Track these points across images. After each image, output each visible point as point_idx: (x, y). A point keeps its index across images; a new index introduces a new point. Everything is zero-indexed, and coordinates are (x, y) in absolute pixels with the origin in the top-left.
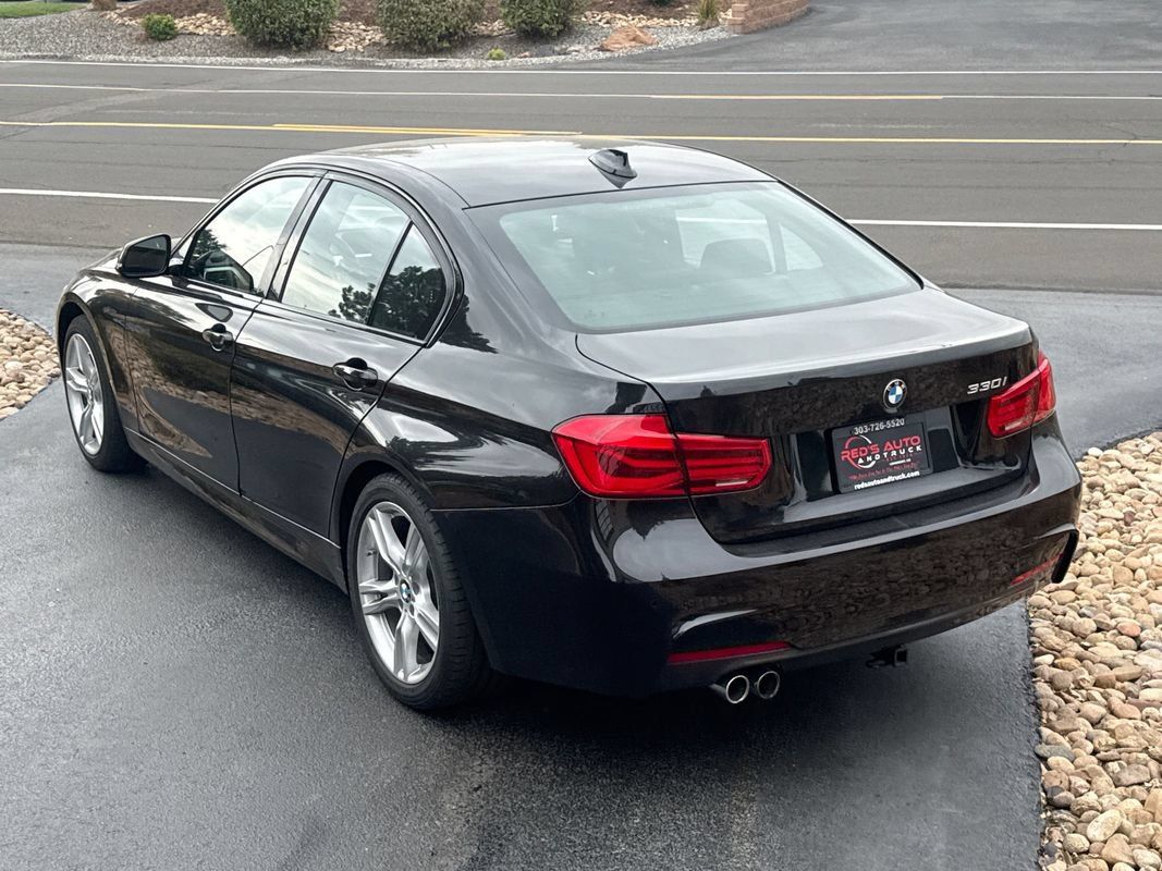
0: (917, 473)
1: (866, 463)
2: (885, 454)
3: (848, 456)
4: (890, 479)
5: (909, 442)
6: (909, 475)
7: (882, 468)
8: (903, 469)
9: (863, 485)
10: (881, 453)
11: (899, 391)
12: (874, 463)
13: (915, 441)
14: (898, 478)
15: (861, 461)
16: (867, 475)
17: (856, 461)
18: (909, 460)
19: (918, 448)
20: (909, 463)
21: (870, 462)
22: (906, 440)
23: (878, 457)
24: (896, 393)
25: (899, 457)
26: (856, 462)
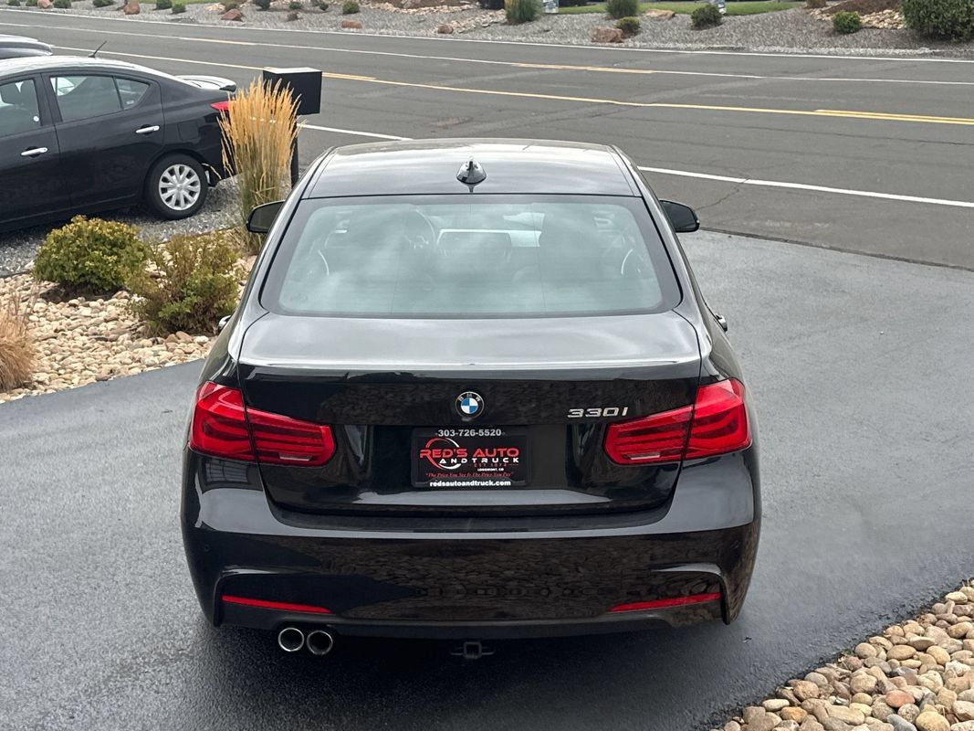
0: (508, 483)
1: (449, 464)
2: (474, 460)
3: (428, 455)
4: (474, 483)
5: (505, 453)
6: (497, 484)
7: (468, 471)
8: (493, 476)
9: (440, 484)
10: (469, 458)
11: (473, 403)
12: (458, 465)
13: (513, 452)
14: (483, 484)
15: (443, 461)
16: (448, 475)
17: (437, 461)
18: (502, 469)
19: (515, 460)
20: (502, 472)
21: (454, 464)
22: (502, 450)
23: (465, 461)
24: (470, 405)
25: (488, 465)
26: (438, 463)
